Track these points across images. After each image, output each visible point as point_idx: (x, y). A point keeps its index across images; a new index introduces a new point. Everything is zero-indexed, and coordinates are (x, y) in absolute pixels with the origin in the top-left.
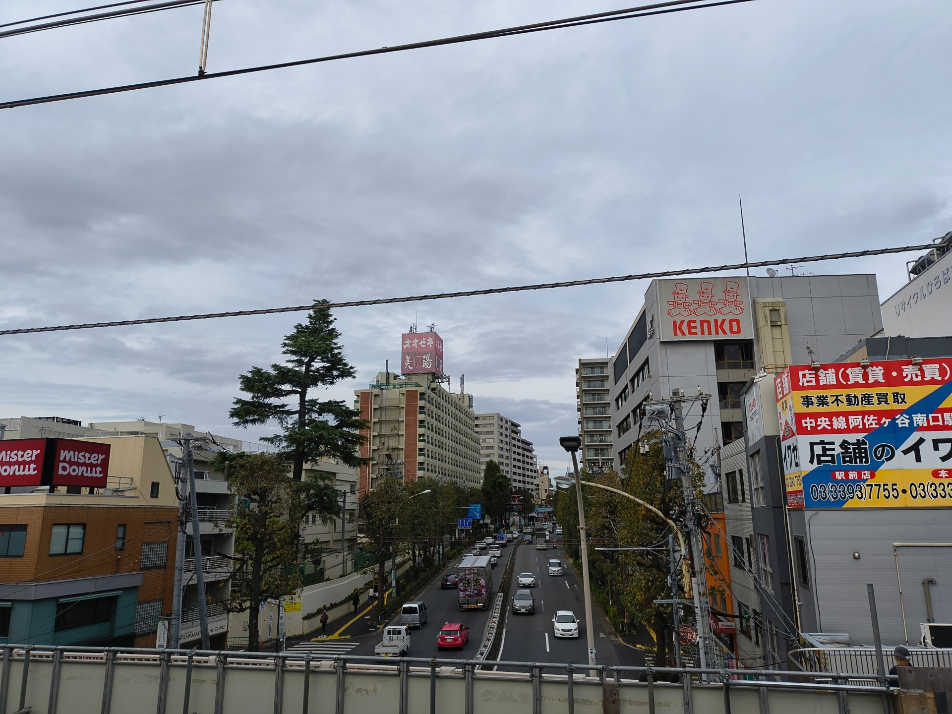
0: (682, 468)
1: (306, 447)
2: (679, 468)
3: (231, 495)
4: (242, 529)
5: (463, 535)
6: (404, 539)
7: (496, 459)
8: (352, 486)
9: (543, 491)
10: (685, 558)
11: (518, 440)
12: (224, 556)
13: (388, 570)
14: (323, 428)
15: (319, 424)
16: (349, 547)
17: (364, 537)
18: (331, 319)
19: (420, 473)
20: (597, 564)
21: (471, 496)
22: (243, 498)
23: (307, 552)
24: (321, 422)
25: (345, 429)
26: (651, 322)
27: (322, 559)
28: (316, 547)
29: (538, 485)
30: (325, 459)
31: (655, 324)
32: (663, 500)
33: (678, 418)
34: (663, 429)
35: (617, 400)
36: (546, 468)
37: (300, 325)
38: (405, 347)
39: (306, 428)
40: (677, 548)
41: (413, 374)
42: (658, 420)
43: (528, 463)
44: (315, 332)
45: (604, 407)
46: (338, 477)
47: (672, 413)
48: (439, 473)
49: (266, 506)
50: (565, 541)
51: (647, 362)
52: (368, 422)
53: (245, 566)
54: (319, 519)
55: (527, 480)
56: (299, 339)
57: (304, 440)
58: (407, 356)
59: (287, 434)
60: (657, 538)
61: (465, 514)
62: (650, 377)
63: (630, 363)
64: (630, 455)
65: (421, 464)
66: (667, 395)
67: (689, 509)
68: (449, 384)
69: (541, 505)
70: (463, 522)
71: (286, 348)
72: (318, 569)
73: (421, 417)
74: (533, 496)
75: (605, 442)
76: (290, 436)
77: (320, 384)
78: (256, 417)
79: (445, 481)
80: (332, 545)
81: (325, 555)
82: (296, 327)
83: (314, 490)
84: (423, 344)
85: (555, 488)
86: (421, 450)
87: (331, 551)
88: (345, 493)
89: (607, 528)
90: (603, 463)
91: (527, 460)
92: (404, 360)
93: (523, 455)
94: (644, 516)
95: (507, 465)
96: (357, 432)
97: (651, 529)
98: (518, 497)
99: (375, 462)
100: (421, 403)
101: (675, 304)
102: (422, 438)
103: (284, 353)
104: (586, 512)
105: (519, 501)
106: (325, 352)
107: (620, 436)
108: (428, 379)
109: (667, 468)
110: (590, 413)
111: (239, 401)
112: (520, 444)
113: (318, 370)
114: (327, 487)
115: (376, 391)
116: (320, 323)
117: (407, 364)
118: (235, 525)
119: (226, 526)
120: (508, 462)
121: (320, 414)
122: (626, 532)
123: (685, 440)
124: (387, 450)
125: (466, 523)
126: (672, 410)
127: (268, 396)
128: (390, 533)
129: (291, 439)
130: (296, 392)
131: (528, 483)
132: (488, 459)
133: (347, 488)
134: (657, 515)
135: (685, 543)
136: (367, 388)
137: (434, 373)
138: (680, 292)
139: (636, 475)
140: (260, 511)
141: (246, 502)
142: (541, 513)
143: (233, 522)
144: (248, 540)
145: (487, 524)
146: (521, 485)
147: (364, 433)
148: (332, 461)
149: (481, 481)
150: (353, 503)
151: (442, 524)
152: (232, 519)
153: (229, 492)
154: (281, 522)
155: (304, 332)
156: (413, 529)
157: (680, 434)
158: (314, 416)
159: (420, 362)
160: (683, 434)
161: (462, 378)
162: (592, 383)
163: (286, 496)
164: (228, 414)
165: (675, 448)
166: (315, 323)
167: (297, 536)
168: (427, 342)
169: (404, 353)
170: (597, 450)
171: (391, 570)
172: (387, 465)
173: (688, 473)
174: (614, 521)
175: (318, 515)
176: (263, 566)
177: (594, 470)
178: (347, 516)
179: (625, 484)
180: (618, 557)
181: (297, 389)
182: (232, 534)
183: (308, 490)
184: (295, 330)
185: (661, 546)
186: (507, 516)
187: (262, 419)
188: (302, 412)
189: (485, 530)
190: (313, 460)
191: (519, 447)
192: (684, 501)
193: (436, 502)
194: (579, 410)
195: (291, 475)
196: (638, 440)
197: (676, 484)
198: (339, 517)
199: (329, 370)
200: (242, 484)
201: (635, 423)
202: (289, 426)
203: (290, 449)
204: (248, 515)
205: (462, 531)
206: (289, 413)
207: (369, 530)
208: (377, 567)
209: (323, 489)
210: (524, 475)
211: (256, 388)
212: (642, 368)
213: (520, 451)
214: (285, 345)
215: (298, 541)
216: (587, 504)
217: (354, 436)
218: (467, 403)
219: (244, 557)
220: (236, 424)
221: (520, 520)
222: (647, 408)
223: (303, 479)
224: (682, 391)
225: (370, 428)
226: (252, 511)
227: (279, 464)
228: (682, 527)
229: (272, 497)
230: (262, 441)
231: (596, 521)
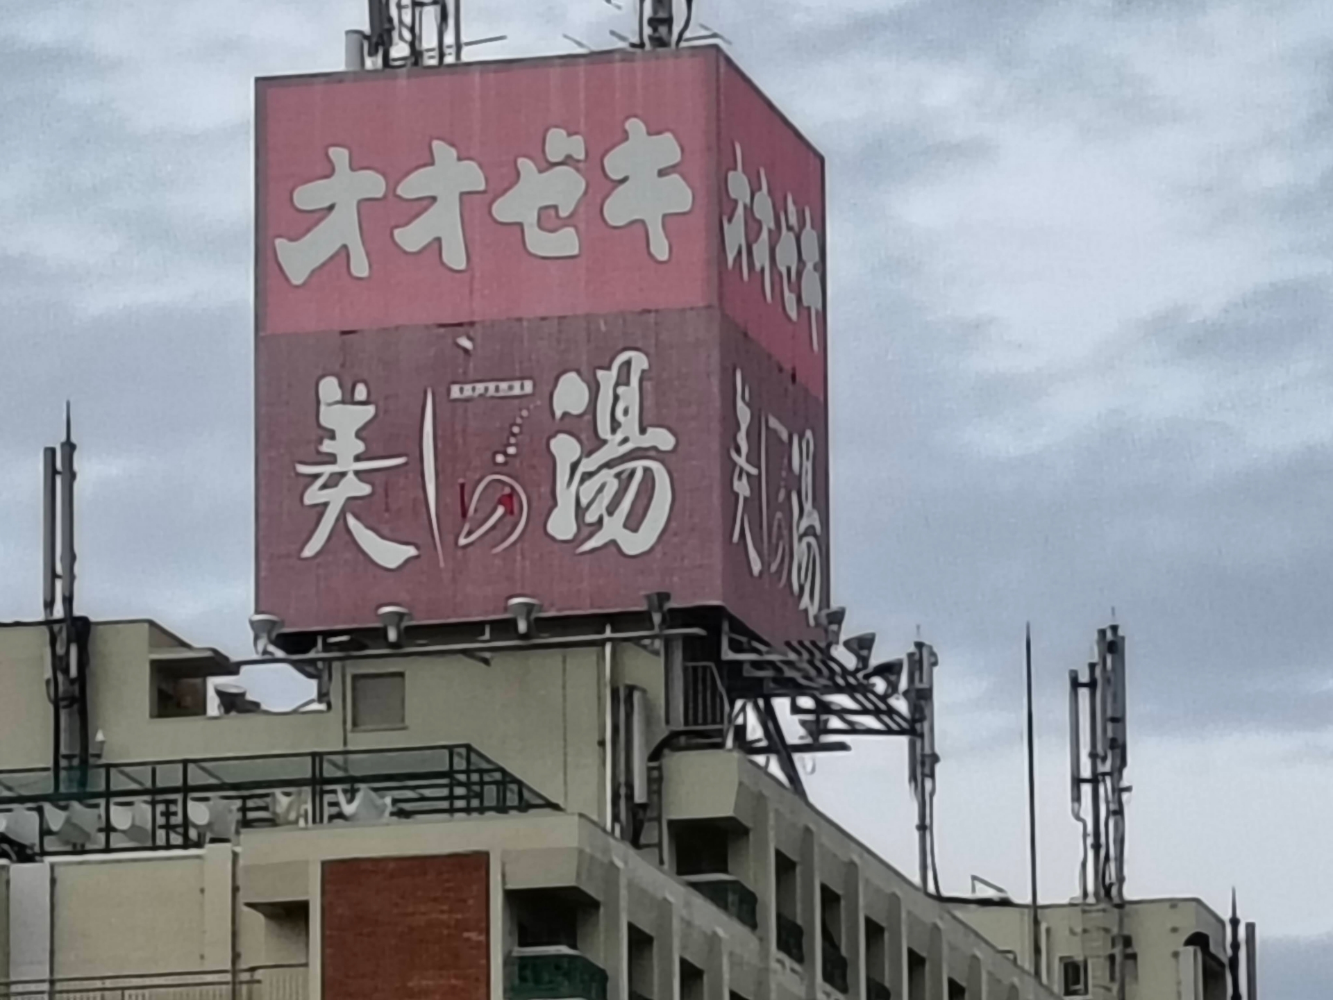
38: (300, 259)
58: (330, 388)
68: (923, 764)
84: (549, 218)
92: (284, 438)
117: (336, 498)
159: (507, 461)
161: (1105, 680)
168: (602, 185)
169: (295, 351)
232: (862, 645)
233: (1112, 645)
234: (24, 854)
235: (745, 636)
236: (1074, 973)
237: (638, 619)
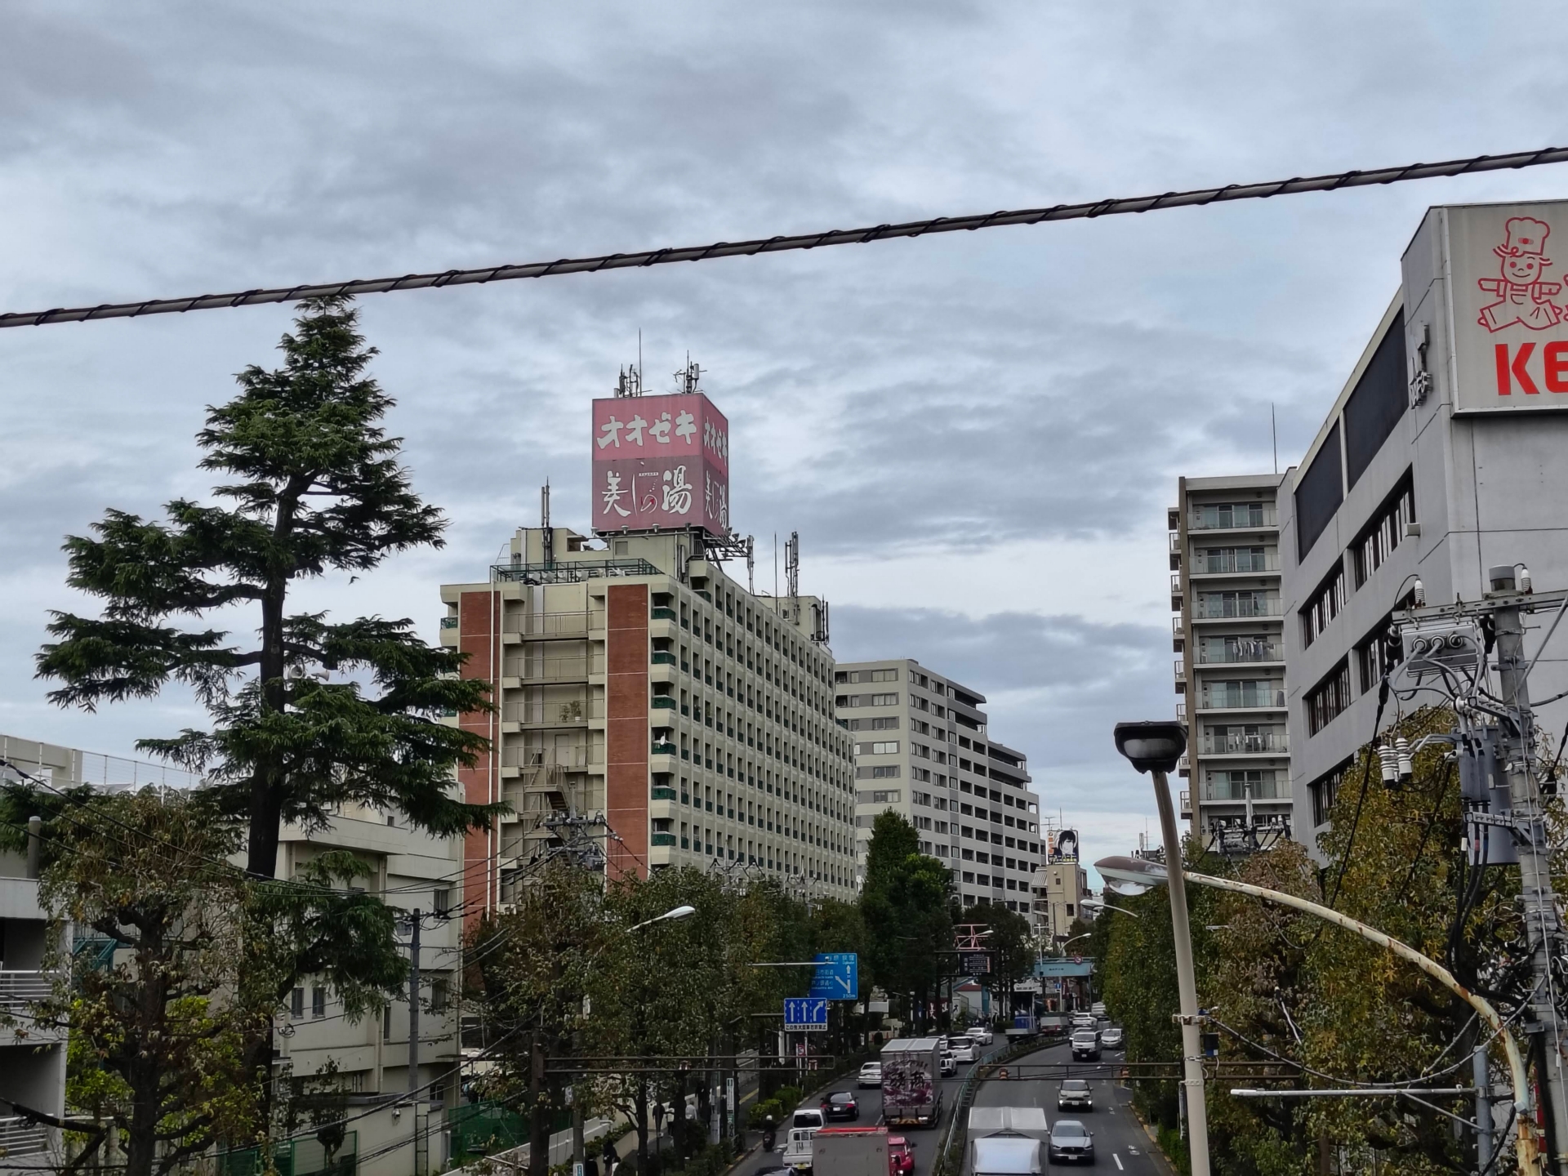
0: (1521, 827)
1: (287, 769)
2: (1512, 830)
3: (51, 923)
4: (89, 1030)
5: (802, 1051)
6: (613, 1062)
7: (906, 809)
8: (442, 896)
9: (1061, 912)
10: (1527, 1120)
11: (979, 748)
12: (35, 1117)
13: (561, 1161)
14: (342, 709)
15: (327, 696)
16: (432, 1088)
17: (480, 1059)
18: (355, 351)
19: (659, 854)
20: (1236, 1143)
21: (826, 926)
22: (89, 932)
23: (298, 1104)
24: (335, 689)
25: (412, 711)
26: (1424, 350)
27: (350, 1127)
28: (328, 1090)
29: (1043, 892)
30: (349, 808)
31: (1436, 355)
32: (1456, 932)
33: (1511, 666)
34: (1460, 702)
35: (1305, 612)
36: (1068, 835)
37: (258, 372)
38: (603, 443)
39: (288, 708)
40: (1500, 1090)
41: (630, 532)
42: (1444, 672)
43: (1009, 821)
44: (308, 394)
45: (1264, 637)
46: (396, 866)
47: (1488, 649)
48: (720, 852)
49: (163, 959)
50: (1133, 1069)
51: (1405, 484)
52: (487, 689)
53: (102, 1148)
54: (334, 998)
55: (1009, 874)
56: (256, 419)
57: (282, 748)
58: (610, 474)
59: (225, 727)
60: (1432, 1058)
61: (806, 984)
62: (1415, 532)
63: (1350, 489)
64: (1347, 790)
65: (663, 823)
66: (1473, 587)
67: (1543, 960)
68: (750, 564)
69: (1053, 956)
70: (799, 1011)
71: (216, 446)
72: (336, 1157)
73: (659, 672)
74: (1025, 927)
75: (1264, 749)
76: (235, 733)
77: (327, 565)
78: (124, 674)
79: (740, 877)
80: (378, 1084)
81: (357, 1112)
82: (245, 379)
83: (318, 907)
84: (662, 434)
85: (1099, 902)
86: (662, 778)
87: (376, 1103)
88: (416, 918)
89: (1271, 1028)
90: (1257, 819)
91: (1007, 810)
92: (599, 485)
93: (995, 796)
94: (1392, 986)
95: (942, 826)
96: (453, 722)
97: (1417, 1029)
98: (978, 930)
99: (512, 819)
100: (658, 627)
101: (1503, 288)
102: (663, 741)
103: (209, 463)
104: (1201, 974)
105: (981, 942)
106: (340, 460)
107: (1314, 730)
108: (680, 547)
109: (1471, 828)
110: (1215, 656)
111: (67, 622)
112: (984, 760)
113: (319, 520)
114: (358, 898)
115: (512, 589)
116: (322, 366)
117: (611, 500)
118: (65, 1018)
119: (38, 1022)
120: (944, 816)
121: (330, 664)
122: (1333, 1037)
123: (1531, 734)
124: (552, 779)
125: (809, 1011)
126: (1490, 638)
127: (161, 603)
128: (565, 1046)
129: (238, 744)
130: (249, 592)
131: (1011, 884)
132: (879, 809)
133: (424, 901)
134: (1435, 981)
135: (1527, 1070)
136: (481, 579)
137: (700, 529)
138: (1522, 248)
139: (1368, 854)
140: (146, 974)
141: (98, 948)
142: (1055, 980)
143: (60, 1009)
144: (109, 1065)
145: (877, 1016)
146: (988, 891)
147: (474, 723)
148: (373, 814)
149: (859, 879)
150: (445, 951)
151: (732, 1016)
152: (57, 1000)
153: (43, 915)
154: (213, 1007)
155: (272, 394)
156: (639, 1030)
157: (1514, 717)
158: (313, 669)
159: (652, 491)
160: (1527, 717)
161: (793, 544)
162: (1223, 558)
163: (227, 928)
164: (33, 665)
165: (1499, 764)
166: (307, 366)
167: (265, 1053)
168: (675, 426)
169: (602, 465)
170: (1236, 775)
171: (570, 1162)
172: (552, 828)
173: (1540, 843)
174: (1293, 1003)
175: (331, 988)
176: (159, 1150)
177: (1229, 840)
178: (426, 992)
179: (1328, 885)
180: (1306, 1119)
181: (255, 583)
182: (56, 1047)
183: (297, 909)
184: (241, 390)
185: (1449, 1081)
186: (944, 989)
187: (143, 679)
188: (272, 658)
189: (871, 1034)
190: (313, 811)
191: (980, 769)
192: (1524, 933)
193: (711, 947)
194: (1178, 645)
195: (241, 860)
196: (1376, 742)
197: (1500, 883)
198: (400, 994)
199: (354, 518)
200: (84, 888)
201: (1365, 687)
202: (233, 703)
203: (234, 778)
204: (107, 986)
205: (797, 1038)
206: (231, 660)
207: (496, 1034)
208: (524, 1153)
209: (344, 906)
210: (997, 860)
211: (120, 577)
212: (1389, 506)
213: (985, 781)
214: (210, 437)
215: (270, 1068)
216: (1206, 950)
217: (443, 732)
218: (807, 628)
219: (97, 1120)
220: (62, 696)
221: (985, 1003)
222: (1408, 632)
223: (282, 871)
224: (1525, 573)
225: (493, 708)
226: (118, 974)
227: (202, 824)
228: (1518, 1019)
229: (182, 929)
230: (146, 750)
231: (1233, 1003)
232: (736, 536)
233: (795, 536)
234: (537, 584)
235: (709, 533)
236: (785, 613)
237: (684, 529)
